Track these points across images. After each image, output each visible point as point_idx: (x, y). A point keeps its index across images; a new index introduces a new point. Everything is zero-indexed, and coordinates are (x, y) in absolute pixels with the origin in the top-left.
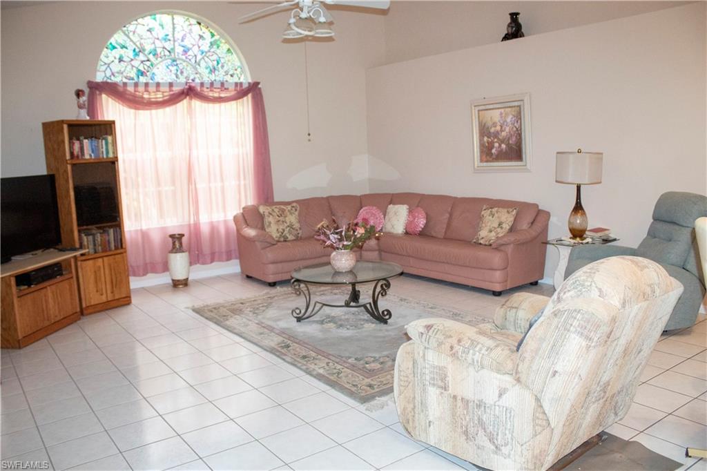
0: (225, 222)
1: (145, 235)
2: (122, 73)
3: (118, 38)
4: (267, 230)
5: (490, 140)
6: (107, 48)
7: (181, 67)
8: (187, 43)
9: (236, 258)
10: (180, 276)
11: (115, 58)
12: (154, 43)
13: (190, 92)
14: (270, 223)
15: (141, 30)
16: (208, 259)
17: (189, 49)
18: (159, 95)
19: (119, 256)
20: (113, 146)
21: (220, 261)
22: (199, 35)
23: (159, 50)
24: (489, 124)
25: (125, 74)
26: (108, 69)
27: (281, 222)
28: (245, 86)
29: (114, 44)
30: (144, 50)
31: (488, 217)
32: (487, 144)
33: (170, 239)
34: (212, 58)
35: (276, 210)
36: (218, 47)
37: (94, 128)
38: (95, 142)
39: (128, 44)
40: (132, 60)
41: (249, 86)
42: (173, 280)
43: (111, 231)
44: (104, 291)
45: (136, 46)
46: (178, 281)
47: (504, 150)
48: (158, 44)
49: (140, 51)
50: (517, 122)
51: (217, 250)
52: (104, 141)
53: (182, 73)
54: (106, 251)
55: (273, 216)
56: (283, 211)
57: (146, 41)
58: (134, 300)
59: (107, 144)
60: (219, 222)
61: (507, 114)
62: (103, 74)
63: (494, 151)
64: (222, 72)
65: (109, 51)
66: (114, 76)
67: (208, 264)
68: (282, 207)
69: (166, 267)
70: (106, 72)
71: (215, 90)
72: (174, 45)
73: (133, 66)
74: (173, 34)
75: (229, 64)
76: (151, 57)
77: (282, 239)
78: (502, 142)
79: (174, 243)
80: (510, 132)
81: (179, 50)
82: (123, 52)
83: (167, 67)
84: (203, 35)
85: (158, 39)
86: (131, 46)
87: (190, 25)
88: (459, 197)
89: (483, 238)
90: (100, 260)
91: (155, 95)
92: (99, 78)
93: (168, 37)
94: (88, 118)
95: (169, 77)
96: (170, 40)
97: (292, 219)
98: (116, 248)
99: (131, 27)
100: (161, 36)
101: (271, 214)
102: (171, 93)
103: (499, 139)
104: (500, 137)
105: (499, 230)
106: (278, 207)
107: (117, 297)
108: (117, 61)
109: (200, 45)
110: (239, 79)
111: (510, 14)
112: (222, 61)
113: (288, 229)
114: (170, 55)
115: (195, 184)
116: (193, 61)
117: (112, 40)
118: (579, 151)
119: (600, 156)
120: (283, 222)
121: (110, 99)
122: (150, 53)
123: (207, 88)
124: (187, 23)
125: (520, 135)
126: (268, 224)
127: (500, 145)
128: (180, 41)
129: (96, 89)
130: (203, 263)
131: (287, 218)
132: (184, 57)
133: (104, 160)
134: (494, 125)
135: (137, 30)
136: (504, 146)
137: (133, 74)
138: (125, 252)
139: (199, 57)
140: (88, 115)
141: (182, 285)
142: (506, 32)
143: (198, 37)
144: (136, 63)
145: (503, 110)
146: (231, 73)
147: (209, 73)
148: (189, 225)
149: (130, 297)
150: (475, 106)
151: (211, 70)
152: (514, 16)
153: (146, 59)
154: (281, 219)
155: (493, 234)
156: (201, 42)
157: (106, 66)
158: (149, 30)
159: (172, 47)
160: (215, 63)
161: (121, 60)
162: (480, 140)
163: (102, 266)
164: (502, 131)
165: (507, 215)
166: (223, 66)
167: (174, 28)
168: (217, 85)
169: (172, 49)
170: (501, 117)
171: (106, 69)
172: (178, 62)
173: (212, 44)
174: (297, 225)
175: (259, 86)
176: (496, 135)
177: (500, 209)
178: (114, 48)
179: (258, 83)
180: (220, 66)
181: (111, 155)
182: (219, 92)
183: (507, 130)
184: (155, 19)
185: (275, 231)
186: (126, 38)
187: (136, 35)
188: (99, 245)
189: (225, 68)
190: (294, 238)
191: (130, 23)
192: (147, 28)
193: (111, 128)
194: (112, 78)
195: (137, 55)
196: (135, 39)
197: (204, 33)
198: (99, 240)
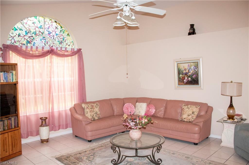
0: (65, 111)
1: (28, 118)
2: (20, 42)
3: (18, 25)
4: (86, 115)
5: (183, 76)
6: (13, 30)
7: (47, 40)
8: (50, 30)
9: (70, 127)
10: (45, 137)
11: (17, 34)
12: (35, 29)
13: (51, 52)
14: (87, 112)
15: (30, 23)
16: (57, 128)
17: (51, 33)
18: (37, 53)
19: (16, 131)
20: (16, 76)
21: (63, 129)
22: (56, 27)
23: (37, 32)
24: (183, 69)
25: (21, 42)
26: (13, 39)
27: (92, 111)
28: (76, 50)
29: (16, 28)
30: (31, 32)
31: (186, 109)
32: (181, 78)
33: (41, 120)
34: (61, 37)
35: (90, 106)
36: (64, 33)
37: (5, 67)
38: (6, 74)
39: (23, 28)
40: (25, 36)
41: (77, 50)
42: (41, 140)
43: (13, 119)
44: (8, 150)
45: (27, 29)
46: (44, 140)
47: (190, 81)
48: (37, 29)
49: (29, 32)
50: (196, 69)
51: (61, 124)
52: (11, 74)
53: (47, 43)
54: (10, 129)
55: (89, 109)
56: (93, 106)
57: (31, 28)
58: (23, 153)
59: (12, 75)
60: (62, 111)
61: (191, 66)
62: (10, 42)
63: (185, 81)
64: (65, 44)
65: (14, 31)
66: (16, 43)
67: (57, 130)
68: (92, 104)
69: (38, 133)
70: (12, 41)
71: (62, 51)
72: (44, 30)
73: (25, 39)
74: (44, 26)
75: (68, 40)
76: (33, 35)
77: (93, 119)
78: (189, 77)
79: (42, 122)
80: (193, 73)
81: (47, 33)
82: (20, 32)
83: (41, 40)
84: (58, 27)
85: (37, 27)
86: (24, 30)
87: (52, 22)
88: (168, 100)
89: (185, 118)
90: (7, 134)
91: (35, 52)
92: (8, 43)
93: (42, 27)
94: (3, 62)
95: (41, 45)
96: (43, 28)
97: (97, 110)
98: (15, 127)
99: (25, 21)
100: (39, 26)
101: (88, 108)
102: (43, 52)
103: (187, 76)
104: (188, 75)
105: (193, 115)
106: (90, 104)
107: (14, 152)
108: (17, 36)
109: (56, 31)
110: (72, 47)
111: (190, 25)
112: (65, 39)
113: (95, 114)
114: (42, 35)
115: (52, 94)
116: (53, 38)
117: (16, 26)
118: (232, 82)
119: (241, 84)
120: (93, 111)
121: (13, 53)
122: (33, 34)
123: (59, 50)
124: (51, 21)
125: (198, 74)
126: (86, 112)
127: (188, 78)
128: (47, 29)
129: (7, 48)
130: (55, 131)
131: (94, 110)
132: (48, 36)
133: (10, 83)
134: (185, 70)
135: (28, 23)
136: (190, 79)
137: (25, 42)
138: (20, 129)
139: (55, 37)
140: (3, 61)
141: (45, 142)
142: (189, 32)
143: (55, 28)
144: (26, 37)
145: (189, 64)
146: (68, 44)
147: (59, 44)
148: (49, 113)
149: (21, 151)
150: (176, 62)
151: (60, 43)
152: (192, 26)
153: (31, 36)
154: (92, 110)
155: (190, 117)
156: (56, 30)
157: (12, 38)
158: (33, 23)
159: (43, 31)
160: (62, 39)
161: (19, 36)
162: (178, 76)
163: (7, 138)
164: (189, 72)
165: (196, 109)
166: (65, 41)
167: (45, 23)
168: (64, 49)
169: (43, 32)
170: (189, 67)
171: (12, 39)
172: (46, 38)
173: (61, 31)
174: (99, 113)
175: (81, 51)
176: (186, 74)
177: (192, 106)
178: (16, 30)
179: (81, 49)
180: (64, 41)
181: (14, 81)
182: (64, 52)
183: (192, 72)
184: (36, 18)
185: (90, 116)
186: (22, 26)
187: (27, 24)
188: (6, 126)
189: (66, 42)
190: (97, 118)
191: (24, 19)
192: (33, 22)
193: (15, 67)
194: (15, 43)
195: (27, 34)
196: (26, 27)
197: (58, 26)
198: (6, 124)
